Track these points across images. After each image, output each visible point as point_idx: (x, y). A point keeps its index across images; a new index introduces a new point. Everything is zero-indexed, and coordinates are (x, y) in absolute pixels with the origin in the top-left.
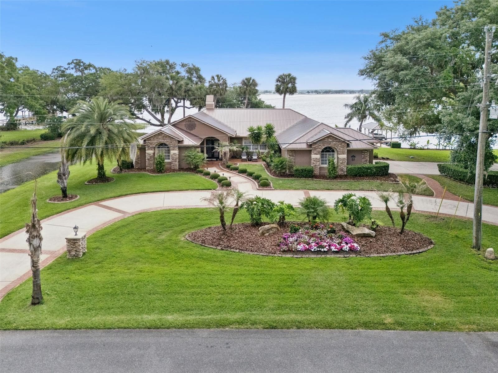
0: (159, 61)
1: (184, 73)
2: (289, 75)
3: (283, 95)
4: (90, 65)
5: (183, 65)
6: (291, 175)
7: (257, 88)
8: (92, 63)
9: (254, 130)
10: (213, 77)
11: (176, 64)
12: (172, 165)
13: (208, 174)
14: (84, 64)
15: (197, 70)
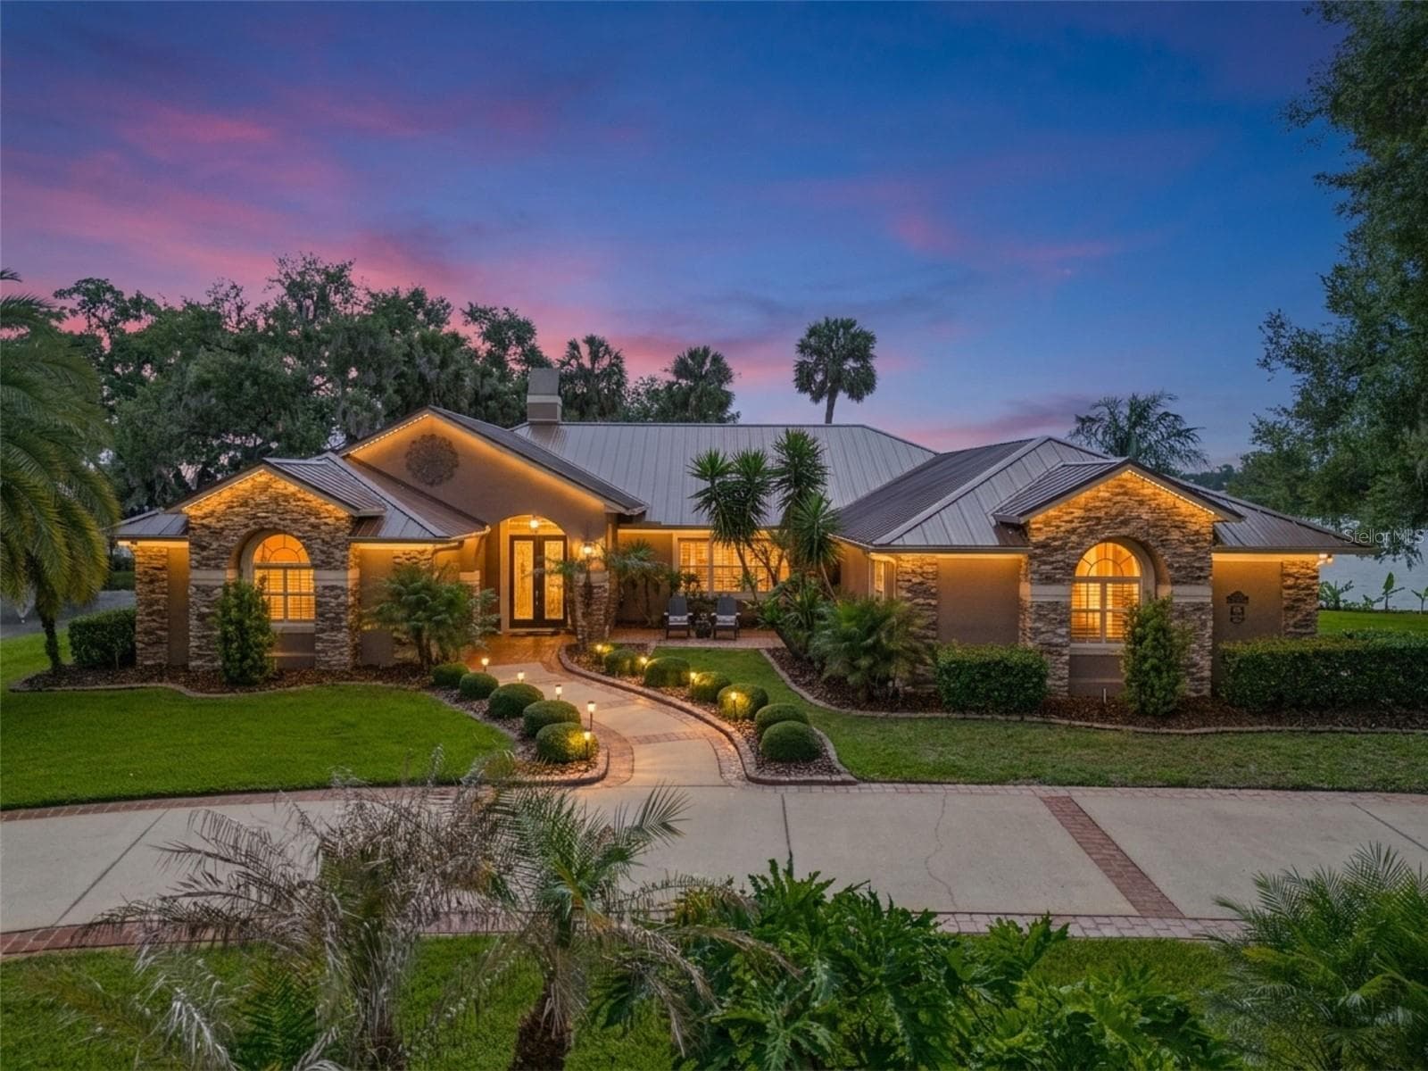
0: (385, 291)
1: (475, 338)
2: (848, 325)
3: (824, 402)
4: (138, 303)
5: (474, 314)
6: (917, 701)
7: (727, 387)
8: (148, 293)
9: (723, 473)
10: (574, 346)
11: (448, 306)
12: (319, 646)
13: (478, 690)
14: (118, 295)
15: (524, 331)
